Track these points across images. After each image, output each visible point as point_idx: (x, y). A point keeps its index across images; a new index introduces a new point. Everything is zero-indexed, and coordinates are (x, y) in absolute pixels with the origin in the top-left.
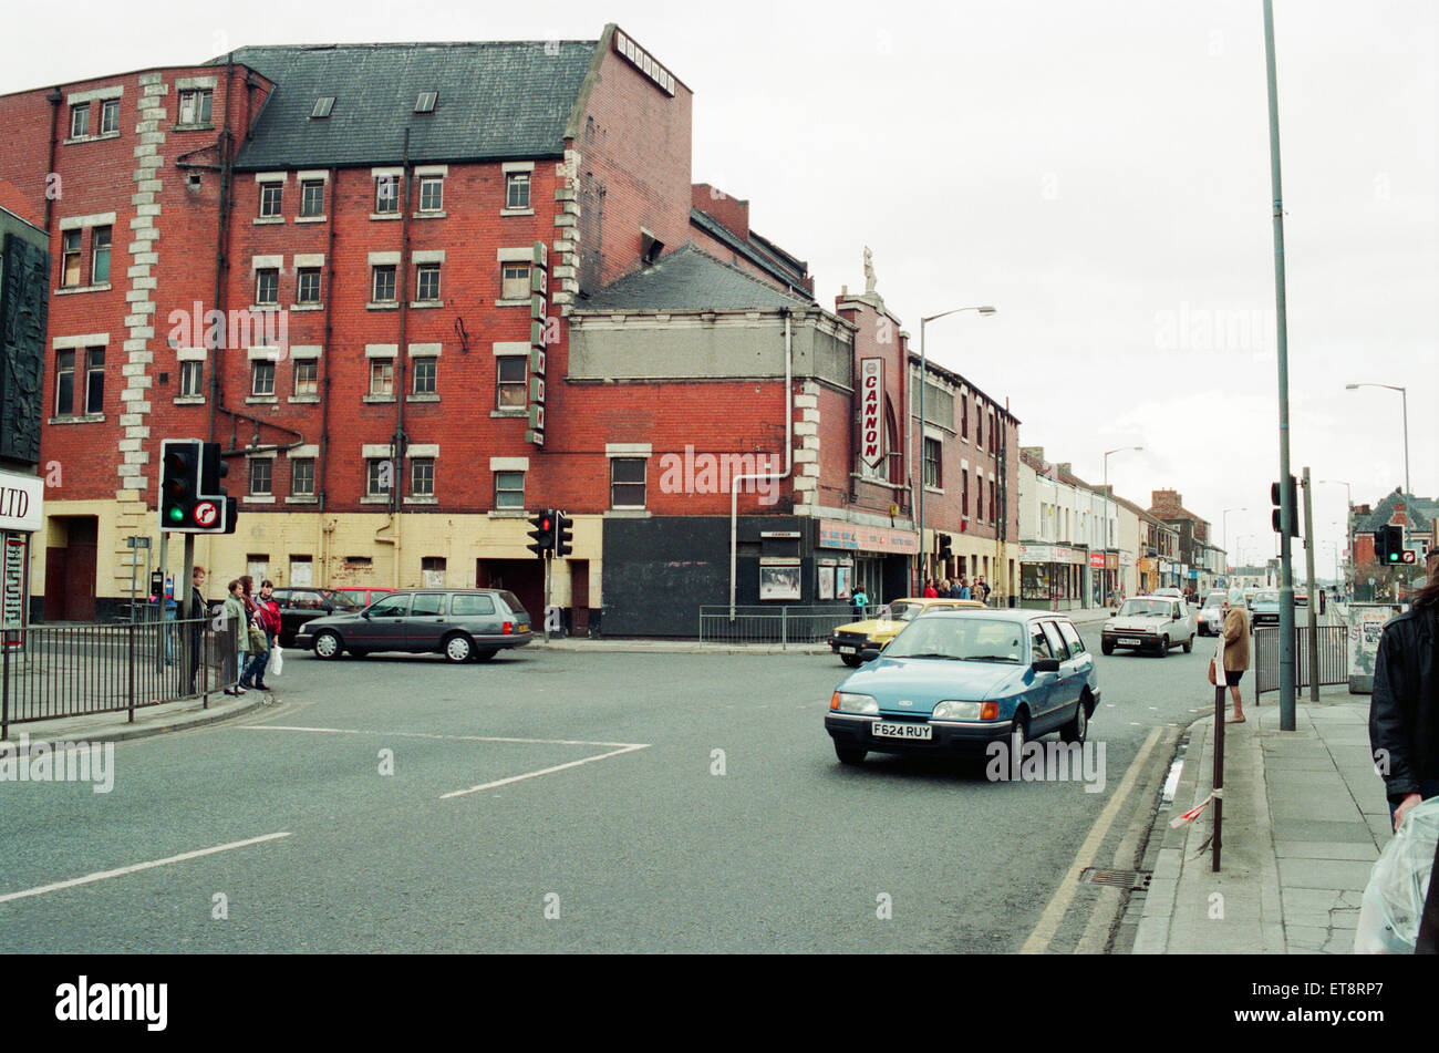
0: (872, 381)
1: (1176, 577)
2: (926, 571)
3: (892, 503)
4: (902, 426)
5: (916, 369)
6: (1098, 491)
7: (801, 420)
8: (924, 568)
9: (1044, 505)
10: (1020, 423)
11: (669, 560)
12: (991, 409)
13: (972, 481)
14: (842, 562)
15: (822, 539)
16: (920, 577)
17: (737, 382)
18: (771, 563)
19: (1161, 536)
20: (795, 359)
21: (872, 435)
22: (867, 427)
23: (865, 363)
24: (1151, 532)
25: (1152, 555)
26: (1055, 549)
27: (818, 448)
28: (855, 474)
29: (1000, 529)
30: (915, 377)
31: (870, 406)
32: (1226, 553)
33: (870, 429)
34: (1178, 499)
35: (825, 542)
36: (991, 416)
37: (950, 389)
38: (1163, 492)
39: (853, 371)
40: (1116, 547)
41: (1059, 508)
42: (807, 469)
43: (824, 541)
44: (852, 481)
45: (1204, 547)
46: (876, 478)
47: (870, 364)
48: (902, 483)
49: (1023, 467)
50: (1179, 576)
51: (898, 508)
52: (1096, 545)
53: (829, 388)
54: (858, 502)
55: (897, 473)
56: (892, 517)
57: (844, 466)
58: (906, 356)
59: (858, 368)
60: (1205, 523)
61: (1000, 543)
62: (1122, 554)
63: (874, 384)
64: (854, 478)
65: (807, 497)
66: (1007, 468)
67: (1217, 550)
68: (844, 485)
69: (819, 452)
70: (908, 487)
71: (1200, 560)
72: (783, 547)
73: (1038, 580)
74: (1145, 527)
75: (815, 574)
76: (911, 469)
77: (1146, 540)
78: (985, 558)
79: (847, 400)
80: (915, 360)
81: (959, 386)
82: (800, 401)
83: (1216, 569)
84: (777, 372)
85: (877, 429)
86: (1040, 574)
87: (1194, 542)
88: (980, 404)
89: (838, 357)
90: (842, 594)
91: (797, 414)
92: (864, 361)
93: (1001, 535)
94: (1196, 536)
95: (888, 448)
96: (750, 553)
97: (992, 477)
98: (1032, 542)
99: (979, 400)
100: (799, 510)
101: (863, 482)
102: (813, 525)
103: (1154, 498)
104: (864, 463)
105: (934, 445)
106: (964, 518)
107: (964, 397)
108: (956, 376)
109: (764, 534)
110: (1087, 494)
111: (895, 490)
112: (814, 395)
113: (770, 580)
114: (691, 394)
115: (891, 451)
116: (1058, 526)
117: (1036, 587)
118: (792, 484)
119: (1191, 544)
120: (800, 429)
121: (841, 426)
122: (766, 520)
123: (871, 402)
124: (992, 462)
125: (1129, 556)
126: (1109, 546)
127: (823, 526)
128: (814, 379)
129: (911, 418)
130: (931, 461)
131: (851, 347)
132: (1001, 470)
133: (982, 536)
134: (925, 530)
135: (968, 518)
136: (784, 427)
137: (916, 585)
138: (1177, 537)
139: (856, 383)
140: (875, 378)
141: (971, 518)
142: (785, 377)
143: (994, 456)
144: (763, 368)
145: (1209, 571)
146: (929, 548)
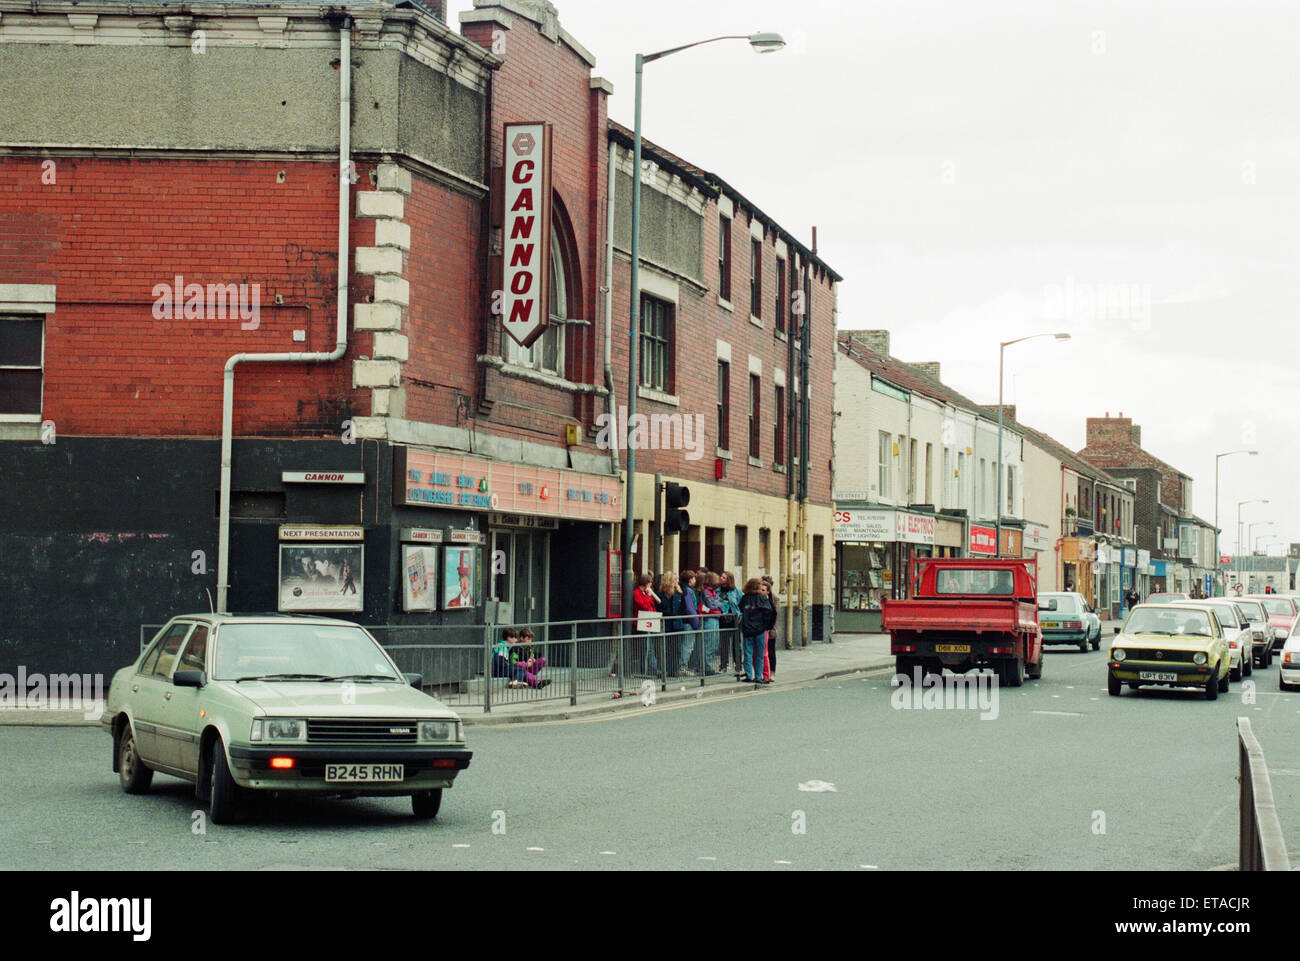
0: (524, 171)
1: (1127, 573)
2: (638, 556)
3: (567, 418)
4: (592, 267)
5: (624, 157)
6: (986, 414)
7: (370, 242)
8: (634, 549)
9: (886, 435)
10: (839, 279)
11: (88, 530)
12: (781, 249)
13: (739, 385)
14: (455, 535)
15: (409, 486)
16: (624, 567)
17: (239, 161)
18: (303, 537)
19: (1102, 498)
20: (359, 116)
21: (523, 279)
22: (514, 263)
23: (513, 133)
24: (1084, 491)
25: (1084, 532)
26: (904, 518)
27: (406, 301)
28: (487, 358)
29: (796, 478)
30: (621, 173)
31: (519, 220)
32: (1217, 532)
33: (520, 267)
34: (1134, 433)
35: (418, 491)
36: (780, 261)
37: (694, 201)
38: (1107, 421)
39: (488, 148)
40: (1018, 515)
41: (913, 441)
42: (382, 345)
43: (416, 493)
44: (481, 372)
45: (1179, 520)
46: (537, 369)
47: (520, 136)
48: (590, 380)
49: (842, 361)
50: (1133, 570)
51: (579, 429)
52: (982, 511)
53: (432, 180)
54: (494, 413)
55: (581, 361)
56: (568, 446)
57: (464, 340)
58: (602, 126)
59: (497, 142)
60: (1182, 476)
61: (795, 504)
62: (1029, 529)
63: (528, 177)
64: (485, 366)
65: (380, 401)
66: (811, 362)
67: (1203, 525)
68: (462, 380)
69: (409, 311)
70: (602, 389)
71: (1171, 543)
72: (327, 503)
73: (872, 574)
74: (1072, 481)
75: (393, 559)
76: (609, 353)
77: (1073, 505)
78: (765, 533)
79: (474, 208)
80: (621, 138)
81: (716, 197)
82: (369, 203)
83: (1202, 558)
84: (322, 142)
85: (534, 266)
86: (875, 563)
87: (1161, 511)
88: (759, 235)
89: (454, 118)
90: (457, 600)
91: (362, 230)
92: (509, 129)
93: (797, 490)
94: (1165, 499)
95: (563, 308)
96: (258, 515)
97: (780, 378)
98: (862, 505)
99: (757, 229)
100: (360, 429)
101: (506, 374)
102: (389, 460)
103: (1090, 431)
104: (511, 339)
105: (663, 310)
106: (721, 453)
107: (725, 221)
108: (710, 177)
109: (289, 477)
110: (968, 418)
111: (577, 394)
112: (399, 191)
113: (300, 571)
114: (141, 183)
115: (569, 316)
116: (912, 474)
117: (867, 588)
118: (349, 374)
119: (1155, 514)
120: (368, 260)
121: (458, 258)
122: (295, 446)
123: (523, 212)
124: (782, 349)
125: (1043, 532)
126: (1005, 514)
127: (413, 461)
128: (399, 159)
129: (611, 252)
130: (653, 341)
131: (484, 100)
132: (798, 365)
133: (760, 492)
134: (638, 476)
135: (729, 455)
136: (335, 256)
137: (615, 581)
138: (1131, 500)
139: (493, 174)
140: (531, 165)
141: (736, 452)
142: (337, 152)
143: (784, 337)
144: (295, 131)
145: (1188, 563)
146: (645, 509)
